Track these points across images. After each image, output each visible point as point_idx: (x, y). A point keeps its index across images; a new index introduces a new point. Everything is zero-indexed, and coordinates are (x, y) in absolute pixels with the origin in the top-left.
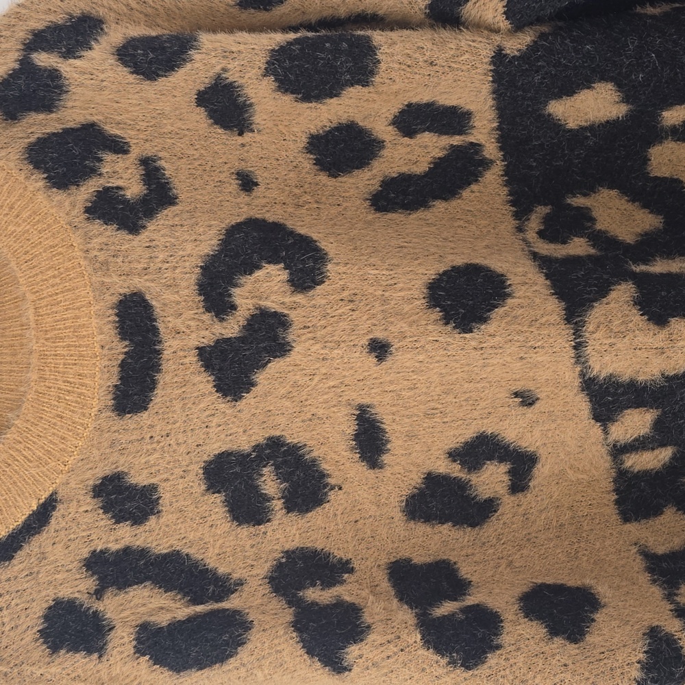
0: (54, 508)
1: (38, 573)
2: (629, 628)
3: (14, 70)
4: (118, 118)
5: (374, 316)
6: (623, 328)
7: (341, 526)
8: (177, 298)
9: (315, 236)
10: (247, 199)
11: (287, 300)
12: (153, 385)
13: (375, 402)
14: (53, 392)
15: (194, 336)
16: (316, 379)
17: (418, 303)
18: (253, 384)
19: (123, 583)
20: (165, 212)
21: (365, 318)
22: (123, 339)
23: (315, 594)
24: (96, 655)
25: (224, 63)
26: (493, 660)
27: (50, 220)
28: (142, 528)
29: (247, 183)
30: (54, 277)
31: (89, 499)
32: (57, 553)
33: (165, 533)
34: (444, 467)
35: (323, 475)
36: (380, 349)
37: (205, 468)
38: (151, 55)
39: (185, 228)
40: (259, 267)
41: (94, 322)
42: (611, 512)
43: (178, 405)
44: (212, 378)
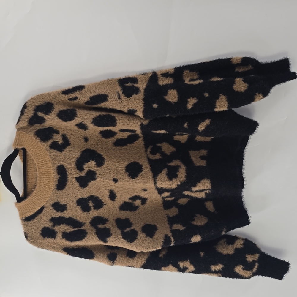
0: (43, 209)
1: (40, 222)
2: (162, 235)
3: (33, 116)
4: (57, 126)
5: (114, 173)
6: (164, 180)
7: (106, 212)
8: (71, 167)
9: (102, 154)
10: (86, 144)
11: (96, 168)
12: (66, 184)
13: (114, 189)
14: (43, 185)
15: (75, 175)
16: (102, 185)
17: (124, 171)
18: (88, 185)
19: (59, 224)
20: (68, 147)
21: (112, 173)
22: (59, 175)
23: (100, 226)
24: (54, 238)
25: (83, 120)
26: (136, 241)
27: (41, 148)
28: (63, 213)
29: (86, 140)
30: (43, 161)
31: (51, 207)
32: (44, 218)
33: (68, 214)
34: (128, 201)
35: (102, 202)
36: (115, 181)
37: (77, 201)
38: (66, 117)
39: (73, 151)
40: (90, 161)
41: (52, 171)
42: (162, 208)
43: (71, 188)
44: (78, 183)
